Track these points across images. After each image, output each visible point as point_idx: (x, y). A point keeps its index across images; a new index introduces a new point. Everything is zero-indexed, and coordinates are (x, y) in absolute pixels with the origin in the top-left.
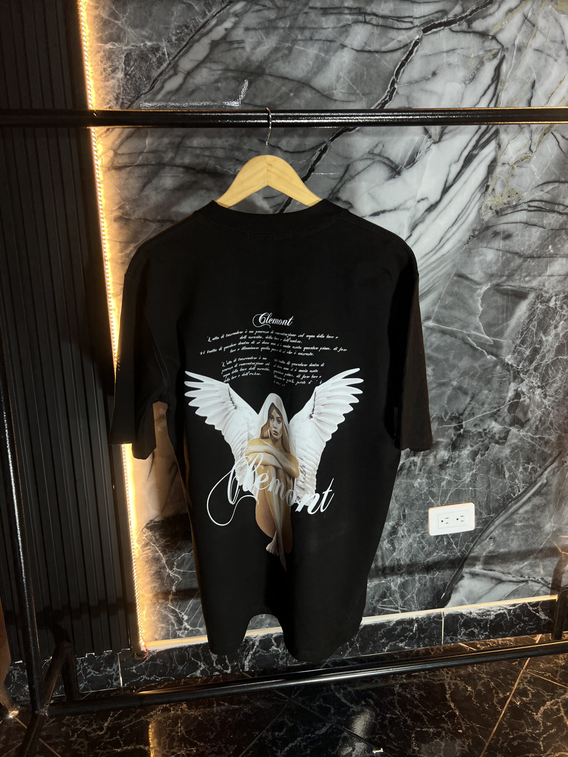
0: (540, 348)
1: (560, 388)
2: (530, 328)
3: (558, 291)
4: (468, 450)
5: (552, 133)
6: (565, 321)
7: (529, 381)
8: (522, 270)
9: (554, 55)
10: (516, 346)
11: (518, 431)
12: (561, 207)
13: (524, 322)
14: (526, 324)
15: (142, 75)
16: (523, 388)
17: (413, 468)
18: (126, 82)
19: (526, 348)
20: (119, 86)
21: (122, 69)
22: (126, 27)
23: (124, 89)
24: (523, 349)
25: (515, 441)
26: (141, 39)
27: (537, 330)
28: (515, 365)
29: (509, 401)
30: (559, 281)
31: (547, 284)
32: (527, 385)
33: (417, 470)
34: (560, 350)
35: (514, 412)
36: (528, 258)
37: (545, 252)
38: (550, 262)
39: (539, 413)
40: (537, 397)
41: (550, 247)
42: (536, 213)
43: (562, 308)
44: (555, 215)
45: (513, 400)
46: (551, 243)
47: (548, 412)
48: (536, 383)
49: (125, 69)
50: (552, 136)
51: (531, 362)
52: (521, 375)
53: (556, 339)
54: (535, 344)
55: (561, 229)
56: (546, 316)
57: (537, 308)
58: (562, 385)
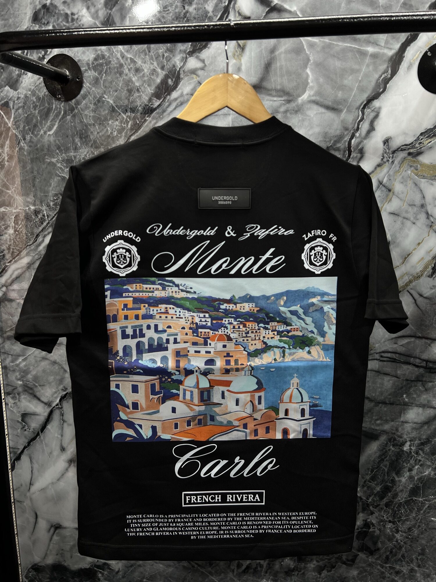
0: (393, 487)
1: (414, 526)
2: (381, 467)
3: (413, 437)
4: (314, 564)
5: (408, 291)
6: (421, 465)
7: (379, 515)
8: (373, 413)
9: (412, 219)
10: (365, 481)
11: (367, 557)
12: (418, 361)
13: (374, 461)
14: (376, 463)
15: (27, 231)
16: (373, 519)
17: (259, 569)
18: (16, 236)
19: (377, 485)
20: (10, 239)
21: (13, 227)
22: (15, 195)
23: (14, 242)
24: (373, 484)
25: (364, 565)
26: (27, 204)
27: (388, 469)
28: (364, 498)
29: (358, 529)
30: (413, 429)
31: (400, 429)
32: (377, 518)
33: (263, 572)
34: (414, 492)
35: (363, 540)
36: (379, 403)
37: (399, 400)
38: (405, 410)
39: (390, 545)
40: (388, 531)
41: (404, 396)
42: (389, 363)
43: (417, 453)
44: (411, 367)
45: (362, 528)
46: (406, 393)
47: (400, 546)
48: (387, 518)
49: (15, 227)
50: (409, 294)
51: (382, 498)
52: (371, 508)
53: (410, 481)
54: (387, 482)
55: (417, 381)
56: (400, 459)
57: (389, 450)
58: (416, 524)
